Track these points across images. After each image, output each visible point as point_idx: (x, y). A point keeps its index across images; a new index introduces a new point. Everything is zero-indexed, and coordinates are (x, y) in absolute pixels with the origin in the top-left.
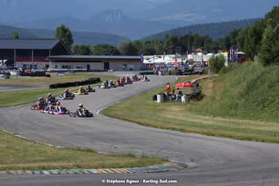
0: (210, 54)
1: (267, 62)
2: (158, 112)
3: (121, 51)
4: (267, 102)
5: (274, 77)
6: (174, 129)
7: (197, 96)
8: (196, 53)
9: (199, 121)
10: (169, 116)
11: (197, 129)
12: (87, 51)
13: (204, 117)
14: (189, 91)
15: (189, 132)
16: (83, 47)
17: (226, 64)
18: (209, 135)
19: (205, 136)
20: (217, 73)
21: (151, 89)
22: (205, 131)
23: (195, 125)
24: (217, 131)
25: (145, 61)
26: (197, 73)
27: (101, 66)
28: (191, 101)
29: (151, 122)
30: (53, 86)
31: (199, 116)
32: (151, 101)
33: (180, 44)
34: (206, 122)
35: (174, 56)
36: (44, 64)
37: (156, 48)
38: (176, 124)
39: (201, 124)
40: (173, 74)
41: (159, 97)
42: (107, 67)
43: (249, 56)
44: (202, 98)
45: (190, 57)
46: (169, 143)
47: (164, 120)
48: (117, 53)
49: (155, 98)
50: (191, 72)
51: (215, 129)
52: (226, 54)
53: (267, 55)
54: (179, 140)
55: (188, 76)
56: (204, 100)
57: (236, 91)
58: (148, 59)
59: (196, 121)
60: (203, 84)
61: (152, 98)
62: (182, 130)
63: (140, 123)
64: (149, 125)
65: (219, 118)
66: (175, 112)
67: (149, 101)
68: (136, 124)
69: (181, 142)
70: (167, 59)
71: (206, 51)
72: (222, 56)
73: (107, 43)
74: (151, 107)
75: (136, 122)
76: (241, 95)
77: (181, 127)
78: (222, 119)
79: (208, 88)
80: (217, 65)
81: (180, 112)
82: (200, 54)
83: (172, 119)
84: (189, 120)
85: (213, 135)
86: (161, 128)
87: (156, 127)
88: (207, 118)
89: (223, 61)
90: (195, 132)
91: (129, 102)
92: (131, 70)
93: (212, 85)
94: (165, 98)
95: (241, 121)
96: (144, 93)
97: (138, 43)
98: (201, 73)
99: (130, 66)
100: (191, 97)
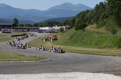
0: (60, 27)
1: (77, 29)
2: (44, 44)
3: (33, 26)
7: (56, 39)
8: (55, 26)
12: (23, 26)
14: (53, 38)
16: (21, 25)
17: (64, 30)
20: (62, 32)
25: (40, 29)
26: (56, 32)
27: (27, 30)
28: (54, 41)
30: (12, 36)
31: (56, 45)
32: (42, 41)
33: (51, 24)
35: (49, 27)
36: (10, 29)
37: (44, 25)
40: (49, 33)
41: (44, 39)
42: (28, 31)
43: (71, 27)
44: (57, 40)
45: (53, 27)
48: (32, 26)
49: (43, 40)
50: (54, 32)
52: (64, 27)
53: (77, 27)
56: (58, 40)
57: (67, 38)
58: (41, 28)
60: (57, 36)
66: (49, 44)
70: (47, 28)
71: (58, 26)
72: (63, 27)
73: (29, 23)
76: (69, 39)
78: (63, 46)
79: (59, 37)
80: (62, 30)
82: (56, 27)
83: (48, 46)
91: (35, 41)
92: (36, 31)
94: (46, 40)
95: (69, 47)
96: (40, 38)
97: (38, 23)
98: (57, 33)
99: (36, 30)
100: (54, 40)
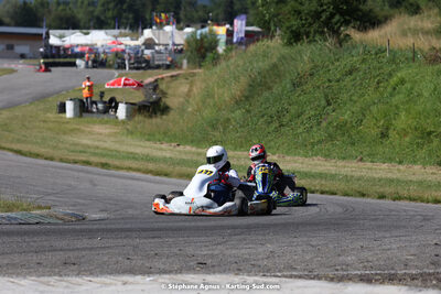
0: (188, 30)
2: (65, 133)
3: (7, 20)
4: (288, 117)
5: (304, 66)
6: (88, 163)
7: (152, 107)
8: (161, 26)
9: (146, 151)
10: (85, 141)
11: (134, 164)
13: (158, 145)
15: (118, 168)
17: (221, 49)
18: (158, 174)
19: (149, 176)
20: (200, 66)
21: (58, 93)
22: (151, 166)
23: (134, 157)
24: (178, 168)
25: (54, 41)
28: (139, 118)
29: (42, 151)
31: (148, 144)
32: (53, 115)
34: (159, 154)
35: (116, 32)
37: (80, 15)
38: (95, 154)
39: (148, 155)
40: (110, 67)
41: (70, 106)
45: (148, 33)
46: (70, 186)
47: (72, 148)
49: (62, 108)
50: (147, 63)
51: (173, 164)
52: (221, 31)
54: (91, 181)
55: (141, 71)
58: (61, 37)
59: (138, 150)
60: (168, 88)
61: (56, 109)
62: (104, 165)
63: (19, 152)
64: (37, 156)
65: (188, 148)
66: (98, 135)
67: (49, 115)
68: (10, 154)
69: (95, 185)
70: (100, 38)
71: (180, 23)
74: (51, 125)
75: (12, 150)
76: (237, 102)
77: (104, 160)
78: (194, 149)
79: (177, 94)
80: (202, 51)
81: (110, 135)
82: (168, 28)
83: (89, 147)
84: (124, 148)
85: (166, 175)
86: (61, 160)
87: (52, 159)
88: (163, 146)
89: (215, 43)
90: (130, 169)
92: (23, 56)
93: (186, 90)
96: (42, 98)
98: (168, 67)
99: (21, 48)
100: (137, 109)
